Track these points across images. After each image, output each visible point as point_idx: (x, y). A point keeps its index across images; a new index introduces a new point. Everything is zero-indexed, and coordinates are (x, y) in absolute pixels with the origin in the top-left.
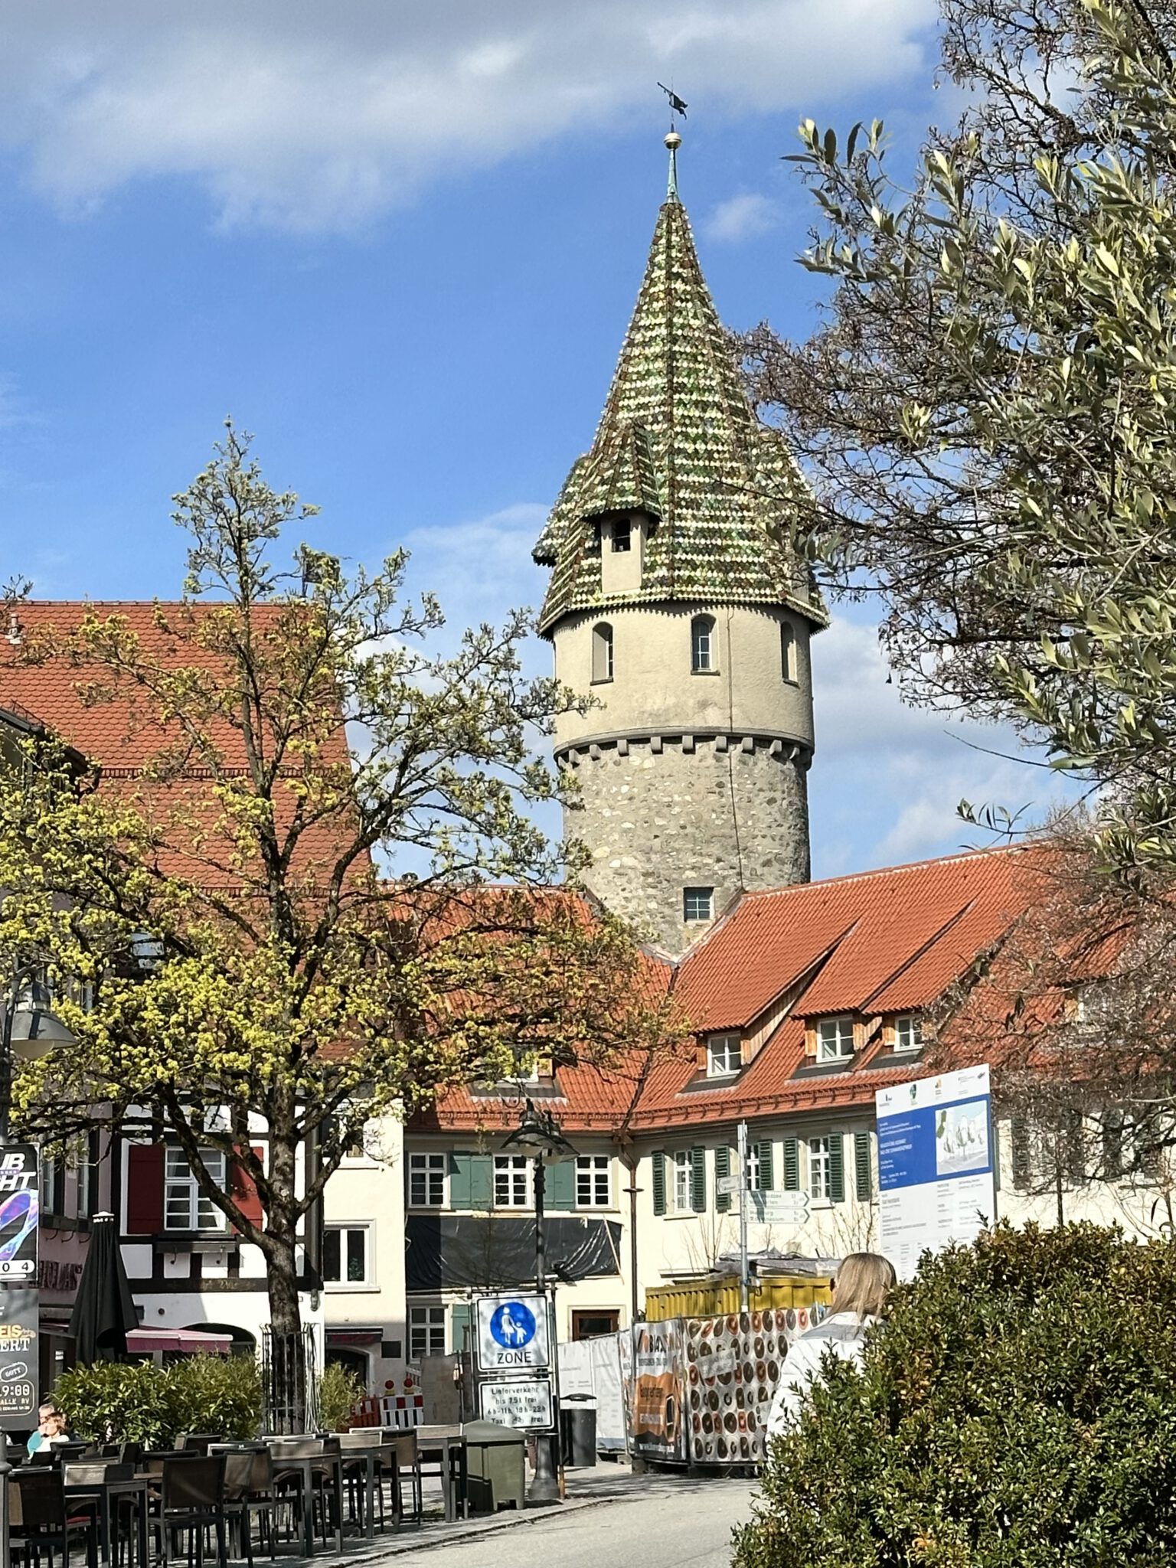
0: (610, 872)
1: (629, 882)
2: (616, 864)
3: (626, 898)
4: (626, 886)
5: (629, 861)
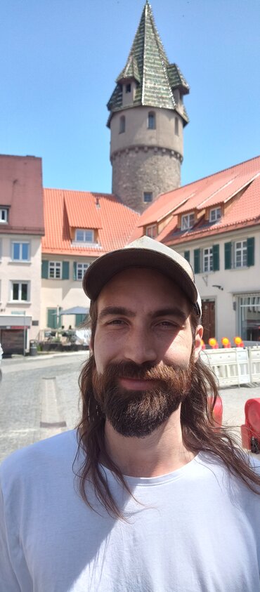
0: (123, 188)
1: (128, 190)
3: (127, 195)
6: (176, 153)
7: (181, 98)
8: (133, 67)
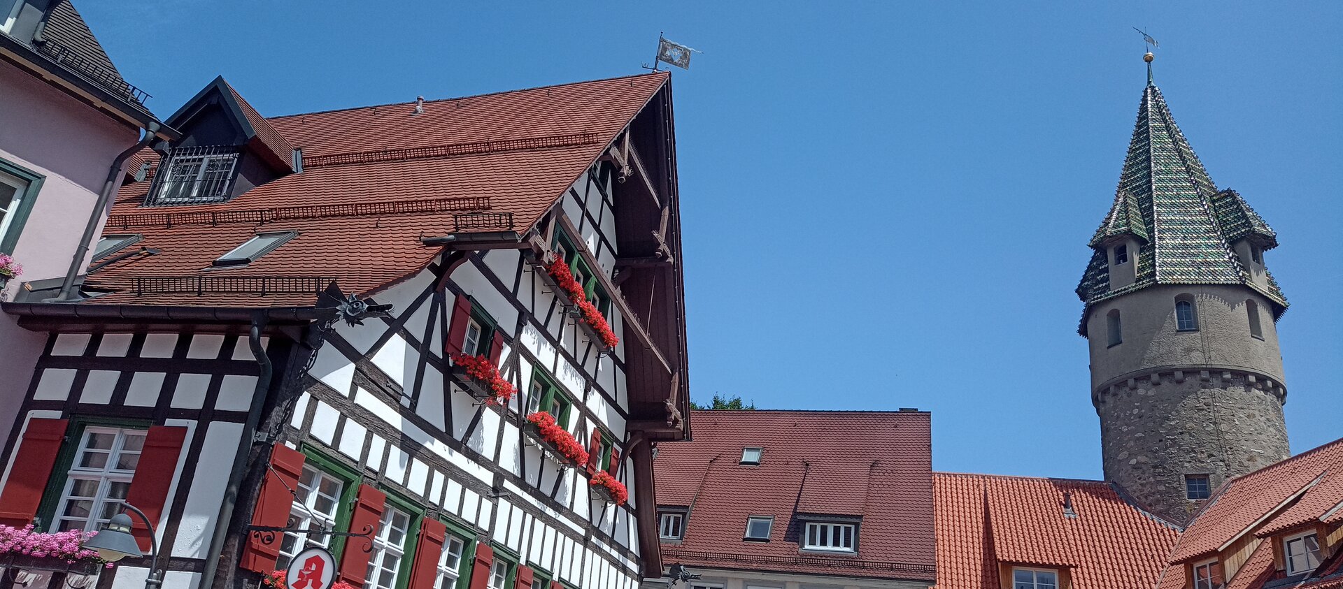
0: (1129, 467)
1: (1144, 473)
2: (1133, 462)
3: (1141, 484)
4: (1141, 475)
5: (1142, 459)
6: (1262, 379)
7: (1257, 258)
8: (1126, 211)
